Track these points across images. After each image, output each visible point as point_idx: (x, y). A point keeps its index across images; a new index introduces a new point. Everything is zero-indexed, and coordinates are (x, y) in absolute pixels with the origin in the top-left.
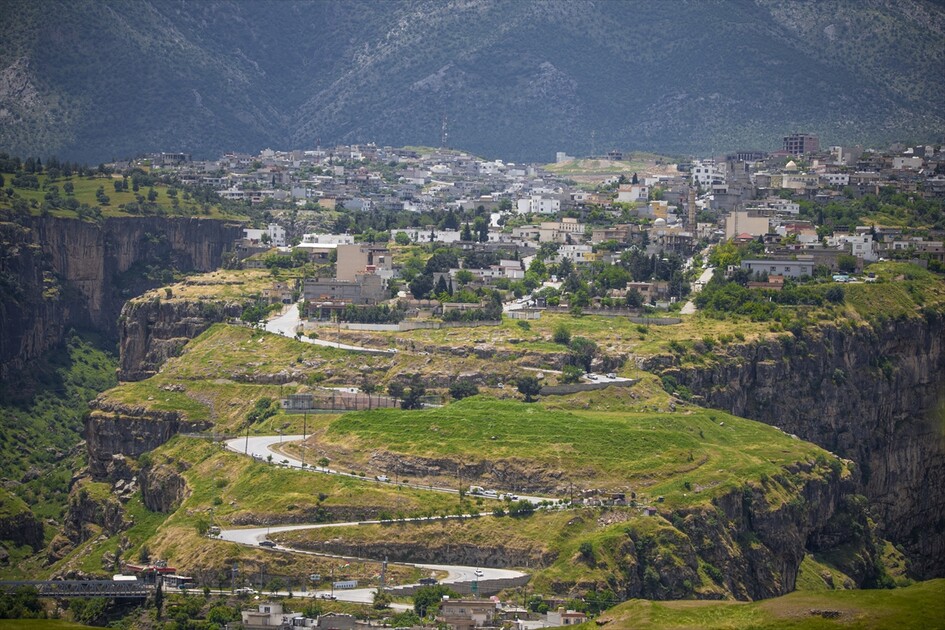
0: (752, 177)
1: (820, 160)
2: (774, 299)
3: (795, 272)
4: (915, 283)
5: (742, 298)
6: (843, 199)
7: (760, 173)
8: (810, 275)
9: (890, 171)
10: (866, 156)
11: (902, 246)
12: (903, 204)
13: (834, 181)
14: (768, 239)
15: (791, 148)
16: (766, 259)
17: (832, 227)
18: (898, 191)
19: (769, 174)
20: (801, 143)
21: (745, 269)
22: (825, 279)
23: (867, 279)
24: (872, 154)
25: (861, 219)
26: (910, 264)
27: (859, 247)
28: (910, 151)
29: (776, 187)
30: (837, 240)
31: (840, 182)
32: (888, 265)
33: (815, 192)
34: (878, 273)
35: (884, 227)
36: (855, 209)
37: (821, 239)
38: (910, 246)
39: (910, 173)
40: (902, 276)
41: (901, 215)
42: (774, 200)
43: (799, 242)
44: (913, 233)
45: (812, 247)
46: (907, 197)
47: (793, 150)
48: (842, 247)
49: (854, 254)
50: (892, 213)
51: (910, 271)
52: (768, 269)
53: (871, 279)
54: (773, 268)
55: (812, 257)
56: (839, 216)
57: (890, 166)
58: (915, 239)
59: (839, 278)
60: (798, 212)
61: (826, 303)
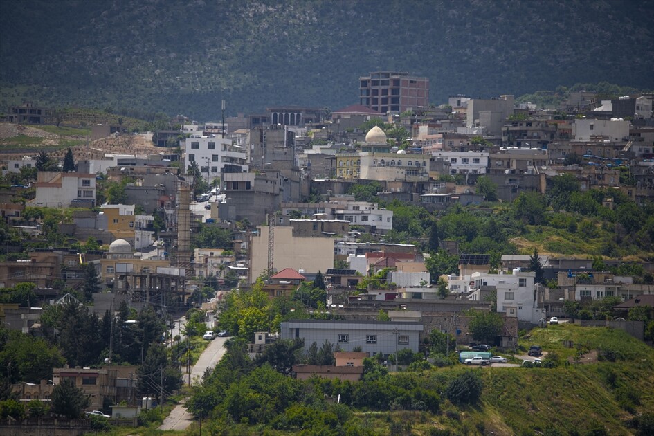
0: (301, 157)
1: (432, 124)
2: (346, 399)
3: (387, 344)
4: (619, 368)
5: (282, 398)
6: (477, 202)
7: (316, 150)
8: (415, 350)
9: (567, 147)
10: (520, 117)
11: (594, 295)
12: (594, 211)
13: (458, 166)
14: (333, 280)
15: (375, 101)
16: (329, 318)
17: (456, 256)
18: (584, 186)
19: (332, 153)
20: (395, 91)
21: (289, 339)
22: (444, 359)
23: (527, 358)
24: (532, 113)
25: (512, 240)
26: (610, 329)
27: (509, 295)
28: (606, 106)
29: (347, 177)
30: (467, 281)
31: (470, 167)
32: (565, 331)
33: (422, 187)
34: (547, 346)
35: (556, 255)
36: (500, 221)
37: (435, 279)
38: (609, 293)
39: (604, 151)
40: (595, 354)
41: (589, 234)
42: (345, 204)
43: (393, 287)
44: (614, 269)
45: (418, 296)
46: (600, 197)
47: (380, 105)
48: (476, 296)
49: (500, 308)
50: (572, 229)
51: (611, 344)
52: (333, 340)
53: (533, 360)
54: (343, 338)
55: (417, 314)
56: (470, 235)
57: (567, 136)
58: (618, 279)
59: (471, 356)
60: (390, 226)
61: (447, 406)
